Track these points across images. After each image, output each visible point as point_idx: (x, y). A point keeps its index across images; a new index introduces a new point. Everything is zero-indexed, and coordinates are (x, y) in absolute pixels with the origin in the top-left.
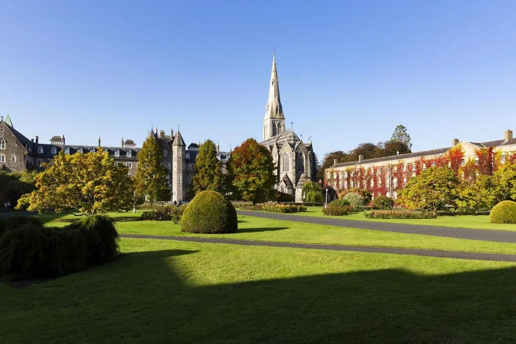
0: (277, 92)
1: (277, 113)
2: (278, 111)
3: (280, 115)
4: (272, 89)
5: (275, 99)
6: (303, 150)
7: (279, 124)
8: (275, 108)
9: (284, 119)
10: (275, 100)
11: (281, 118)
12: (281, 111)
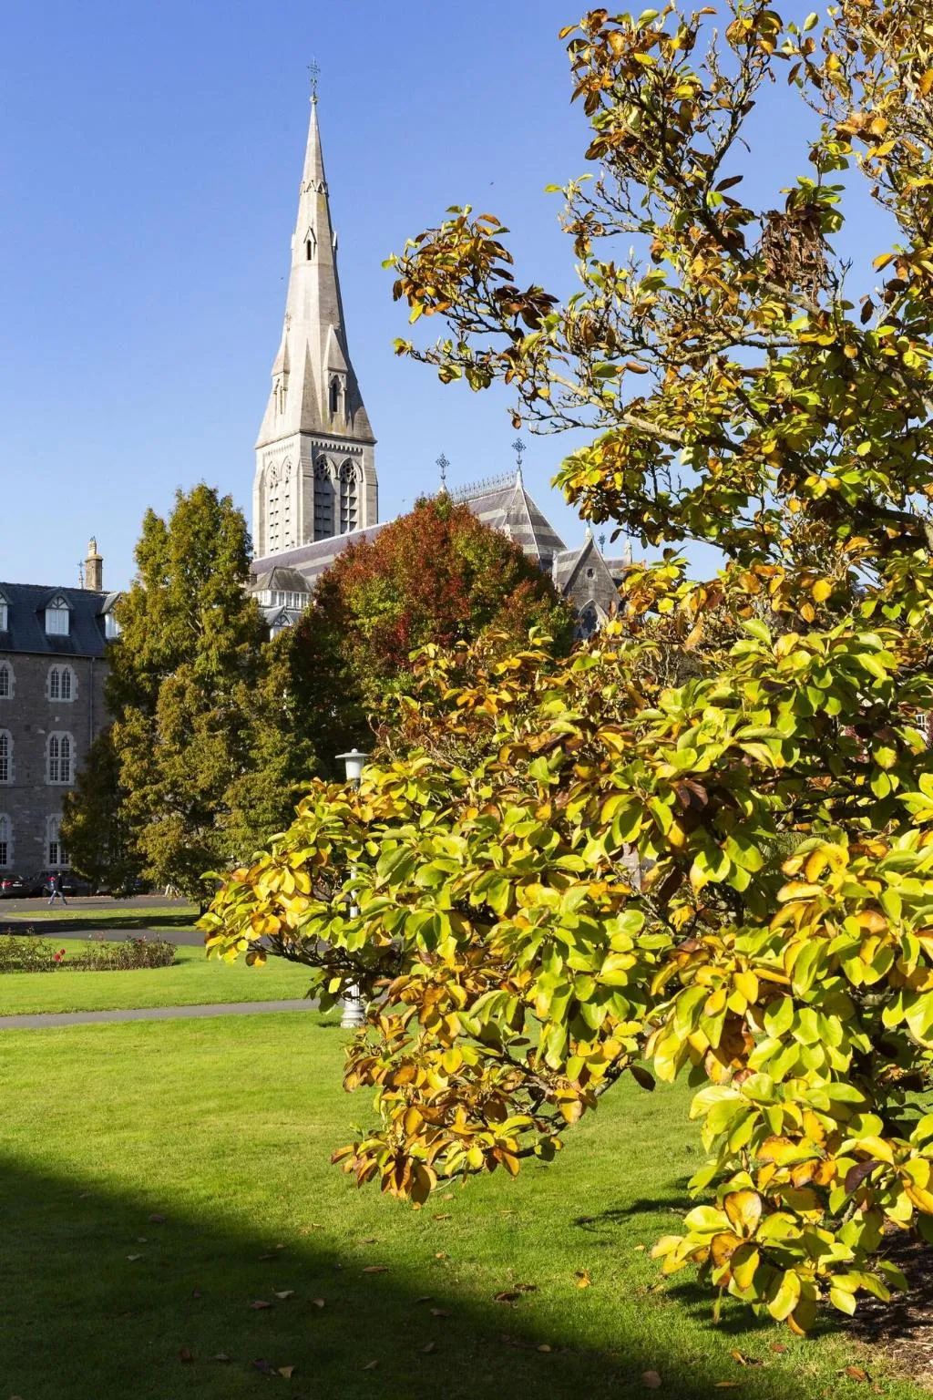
0: (332, 300)
1: (334, 408)
2: (341, 401)
3: (350, 418)
4: (305, 279)
5: (323, 331)
6: (598, 598)
7: (346, 468)
8: (322, 381)
9: (371, 442)
10: (323, 341)
11: (357, 434)
12: (355, 402)
